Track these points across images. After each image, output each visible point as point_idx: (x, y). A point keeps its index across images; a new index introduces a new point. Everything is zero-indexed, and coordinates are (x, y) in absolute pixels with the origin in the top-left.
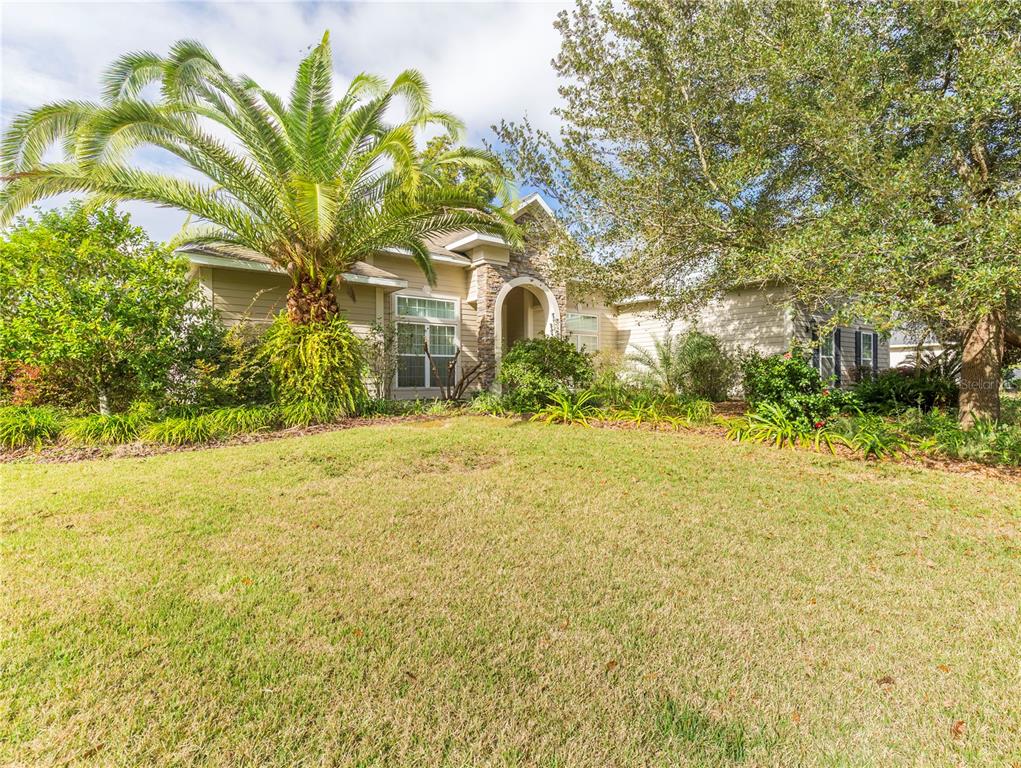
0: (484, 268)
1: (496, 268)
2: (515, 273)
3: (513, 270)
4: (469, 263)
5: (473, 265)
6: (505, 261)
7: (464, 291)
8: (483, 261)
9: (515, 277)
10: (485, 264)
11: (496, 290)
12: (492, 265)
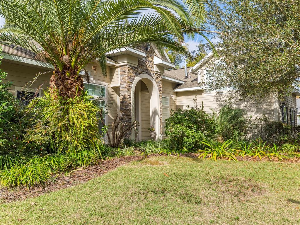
0: (126, 68)
1: (132, 68)
2: (140, 71)
3: (139, 69)
4: (114, 64)
5: (117, 65)
6: (136, 64)
7: (109, 80)
8: (126, 63)
9: (140, 74)
10: (126, 65)
11: (131, 81)
12: (130, 66)
